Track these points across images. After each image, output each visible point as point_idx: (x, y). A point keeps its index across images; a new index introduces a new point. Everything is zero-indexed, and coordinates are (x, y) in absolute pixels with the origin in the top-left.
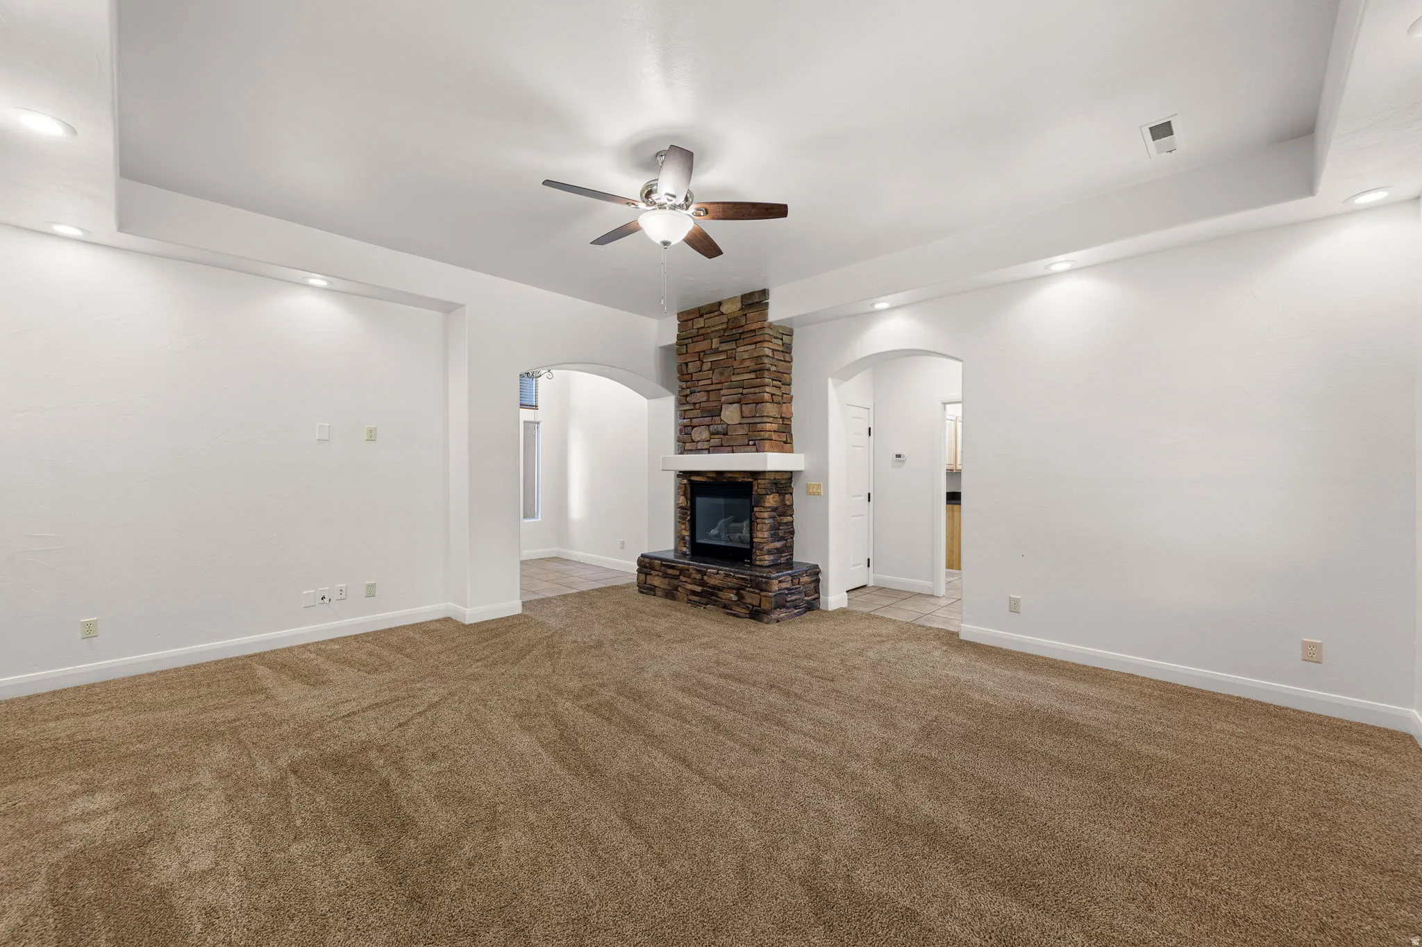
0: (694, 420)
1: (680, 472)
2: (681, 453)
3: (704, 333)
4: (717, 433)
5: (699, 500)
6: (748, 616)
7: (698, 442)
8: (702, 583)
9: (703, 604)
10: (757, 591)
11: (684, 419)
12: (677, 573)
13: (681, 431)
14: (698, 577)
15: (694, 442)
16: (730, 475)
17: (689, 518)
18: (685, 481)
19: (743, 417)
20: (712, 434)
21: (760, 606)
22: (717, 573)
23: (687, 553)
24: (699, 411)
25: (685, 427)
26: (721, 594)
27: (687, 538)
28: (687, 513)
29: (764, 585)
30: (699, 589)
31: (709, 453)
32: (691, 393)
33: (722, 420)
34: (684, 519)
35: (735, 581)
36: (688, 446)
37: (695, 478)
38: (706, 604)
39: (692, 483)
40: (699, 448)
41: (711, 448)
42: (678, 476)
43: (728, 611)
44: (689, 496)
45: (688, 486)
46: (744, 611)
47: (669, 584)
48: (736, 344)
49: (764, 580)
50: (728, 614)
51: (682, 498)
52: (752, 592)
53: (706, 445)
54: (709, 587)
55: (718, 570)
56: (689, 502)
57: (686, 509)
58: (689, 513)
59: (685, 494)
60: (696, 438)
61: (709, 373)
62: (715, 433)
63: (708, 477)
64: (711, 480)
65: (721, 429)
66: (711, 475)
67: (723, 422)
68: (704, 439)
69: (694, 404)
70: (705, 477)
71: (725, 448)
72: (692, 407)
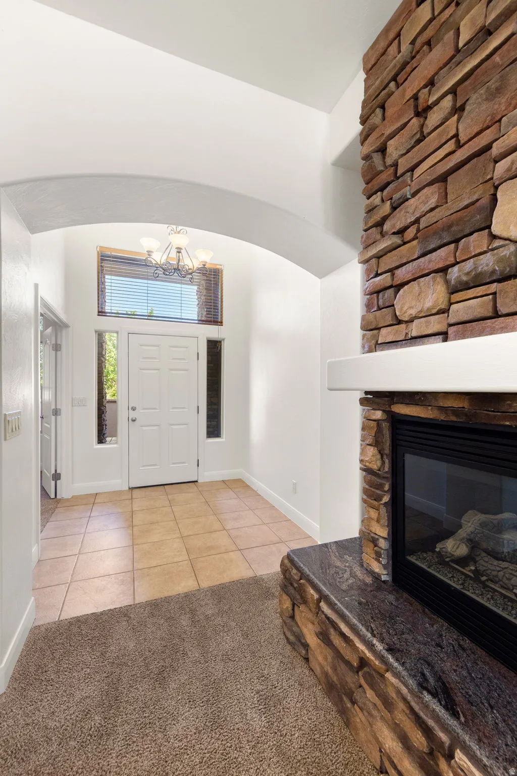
0: (398, 272)
1: (367, 393)
2: (370, 351)
4: (476, 281)
5: (411, 461)
7: (411, 321)
11: (377, 275)
13: (368, 306)
15: (400, 322)
18: (378, 415)
20: (454, 290)
23: (384, 578)
24: (415, 242)
25: (378, 292)
27: (383, 544)
31: (445, 342)
32: (394, 208)
33: (494, 237)
34: (378, 498)
36: (386, 335)
37: (402, 409)
39: (396, 421)
40: (414, 334)
41: (451, 330)
42: (363, 402)
44: (387, 450)
45: (386, 426)
51: (372, 451)
53: (436, 324)
56: (387, 461)
58: (387, 487)
59: (377, 443)
60: (406, 312)
61: (448, 125)
62: (467, 283)
63: (442, 409)
64: (454, 418)
65: (486, 268)
66: (457, 404)
67: (502, 242)
68: (428, 309)
69: (401, 232)
70: (430, 408)
71: (509, 320)
72: (396, 240)
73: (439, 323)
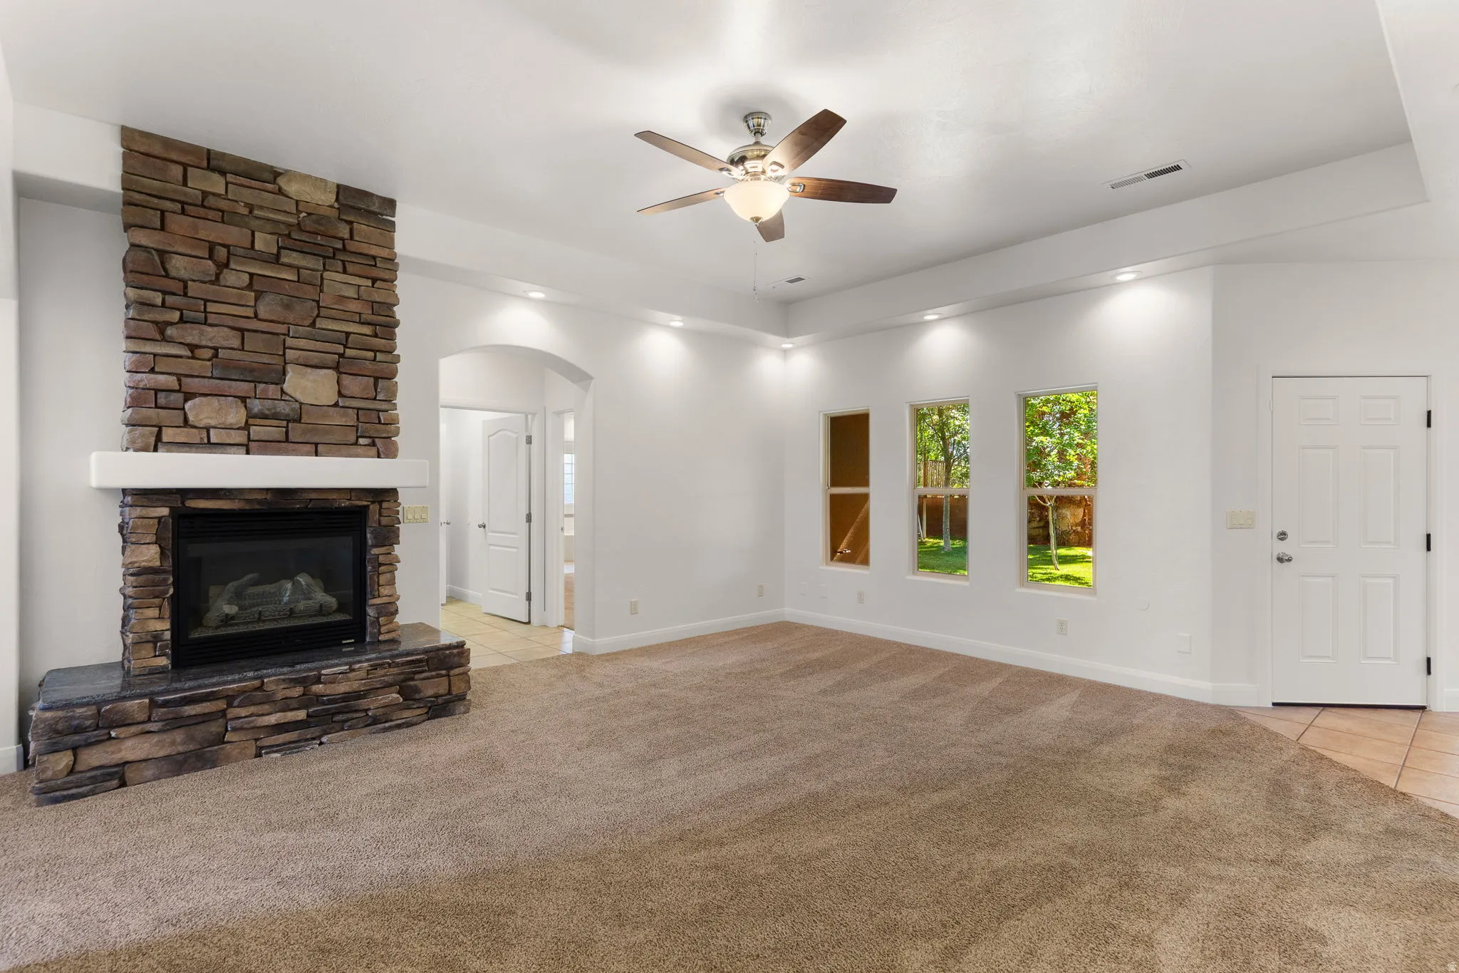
2: (146, 451)
3: (225, 208)
4: (271, 417)
6: (425, 717)
7: (209, 429)
8: (306, 701)
9: (314, 739)
10: (444, 672)
11: (153, 372)
12: (221, 705)
13: (137, 399)
14: (298, 691)
15: (193, 428)
16: (313, 496)
17: (171, 591)
18: (158, 511)
19: (340, 394)
20: (255, 416)
21: (449, 692)
22: (352, 670)
23: (168, 668)
24: (209, 364)
25: (158, 390)
26: (363, 703)
28: (165, 580)
29: (456, 659)
30: (301, 715)
31: (248, 453)
32: (184, 322)
33: (283, 391)
34: (159, 595)
35: (395, 670)
36: (173, 436)
37: (201, 503)
38: (319, 737)
39: (184, 515)
40: (212, 441)
41: (252, 445)
43: (387, 725)
45: (169, 522)
46: (419, 711)
47: (191, 739)
48: (324, 265)
49: (455, 651)
50: (385, 730)
51: (153, 549)
52: (432, 677)
53: (237, 437)
54: (330, 702)
55: (350, 664)
56: (170, 557)
57: (164, 572)
58: (172, 580)
59: (158, 540)
60: (201, 420)
61: (245, 294)
62: (267, 415)
63: (248, 501)
64: (257, 507)
65: (282, 411)
66: (259, 497)
67: (290, 399)
68: (231, 424)
69: (192, 347)
70: (237, 501)
71: (296, 446)
72: (185, 352)
73: (240, 436)
